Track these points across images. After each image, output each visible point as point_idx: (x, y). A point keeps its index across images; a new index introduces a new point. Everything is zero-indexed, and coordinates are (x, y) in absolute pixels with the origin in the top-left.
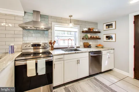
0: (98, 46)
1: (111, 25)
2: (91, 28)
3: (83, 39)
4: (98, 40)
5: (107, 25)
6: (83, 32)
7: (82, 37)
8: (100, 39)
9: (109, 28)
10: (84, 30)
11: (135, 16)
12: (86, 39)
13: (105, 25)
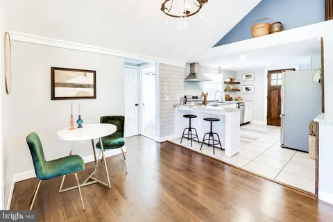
0: (238, 99)
1: (251, 76)
2: (232, 79)
3: (225, 90)
5: (246, 76)
6: (225, 83)
8: (239, 90)
9: (248, 79)
10: (226, 81)
11: (268, 71)
12: (229, 91)
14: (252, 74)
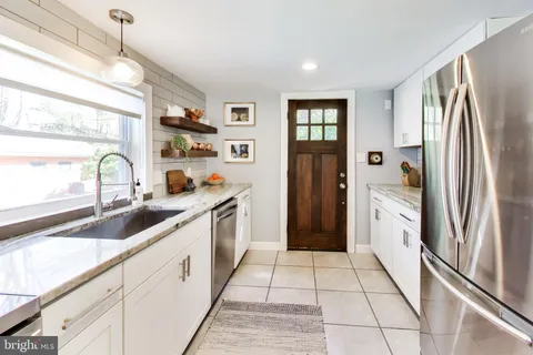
0: (211, 182)
1: (245, 111)
2: (193, 110)
3: (166, 153)
4: (207, 159)
5: (234, 110)
6: (165, 121)
7: (160, 147)
8: (215, 154)
9: (239, 119)
10: (169, 115)
11: (290, 101)
12: (183, 154)
13: (229, 107)
14: (251, 107)
